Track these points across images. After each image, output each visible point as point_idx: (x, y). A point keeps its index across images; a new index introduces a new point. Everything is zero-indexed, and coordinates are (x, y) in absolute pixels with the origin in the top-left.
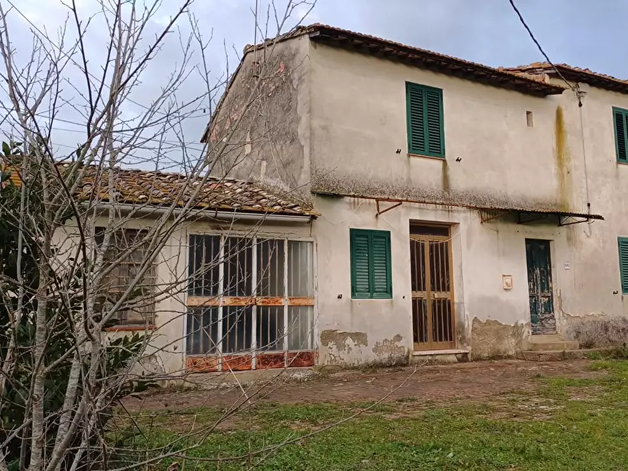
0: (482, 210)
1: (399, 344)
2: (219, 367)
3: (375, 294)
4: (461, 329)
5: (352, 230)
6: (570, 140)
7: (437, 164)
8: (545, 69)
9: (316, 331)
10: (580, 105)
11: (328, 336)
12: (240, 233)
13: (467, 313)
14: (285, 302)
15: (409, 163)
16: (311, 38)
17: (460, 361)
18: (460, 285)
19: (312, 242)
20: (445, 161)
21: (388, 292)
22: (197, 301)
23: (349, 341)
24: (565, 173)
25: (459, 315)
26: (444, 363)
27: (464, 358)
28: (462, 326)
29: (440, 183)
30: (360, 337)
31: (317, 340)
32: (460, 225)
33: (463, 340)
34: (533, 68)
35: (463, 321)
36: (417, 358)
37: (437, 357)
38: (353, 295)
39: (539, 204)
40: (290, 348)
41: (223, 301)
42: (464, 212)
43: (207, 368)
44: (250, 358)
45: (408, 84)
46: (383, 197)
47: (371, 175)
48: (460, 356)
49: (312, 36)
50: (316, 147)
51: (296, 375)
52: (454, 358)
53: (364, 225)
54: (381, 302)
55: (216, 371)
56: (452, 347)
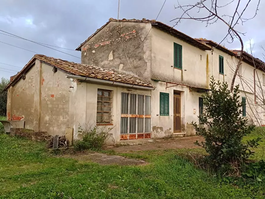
0: (190, 87)
1: (170, 131)
2: (128, 138)
3: (165, 114)
4: (183, 126)
5: (160, 93)
6: (210, 65)
7: (180, 71)
8: (205, 41)
9: (151, 126)
10: (212, 54)
11: (154, 128)
12: (134, 92)
13: (186, 121)
14: (144, 117)
15: (174, 70)
16: (152, 25)
17: (184, 136)
18: (184, 112)
19: (150, 96)
20: (182, 70)
21: (168, 114)
22: (123, 116)
23: (159, 130)
24: (208, 76)
25: (183, 122)
26: (180, 137)
27: (184, 135)
28: (184, 125)
29: (181, 78)
30: (161, 129)
31: (152, 130)
32: (185, 92)
33: (184, 130)
34: (201, 40)
35: (184, 123)
36: (174, 136)
37: (179, 135)
38: (160, 115)
39: (202, 86)
40: (145, 132)
41: (129, 116)
42: (186, 88)
43: (125, 138)
44: (135, 135)
45: (174, 43)
46: (168, 82)
47: (165, 74)
48: (183, 135)
49: (153, 24)
50: (152, 64)
51: (149, 141)
52: (182, 136)
53: (163, 91)
54: (166, 117)
55: (128, 139)
56: (180, 132)
